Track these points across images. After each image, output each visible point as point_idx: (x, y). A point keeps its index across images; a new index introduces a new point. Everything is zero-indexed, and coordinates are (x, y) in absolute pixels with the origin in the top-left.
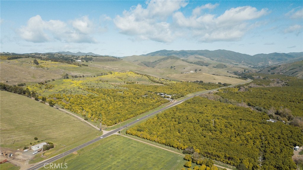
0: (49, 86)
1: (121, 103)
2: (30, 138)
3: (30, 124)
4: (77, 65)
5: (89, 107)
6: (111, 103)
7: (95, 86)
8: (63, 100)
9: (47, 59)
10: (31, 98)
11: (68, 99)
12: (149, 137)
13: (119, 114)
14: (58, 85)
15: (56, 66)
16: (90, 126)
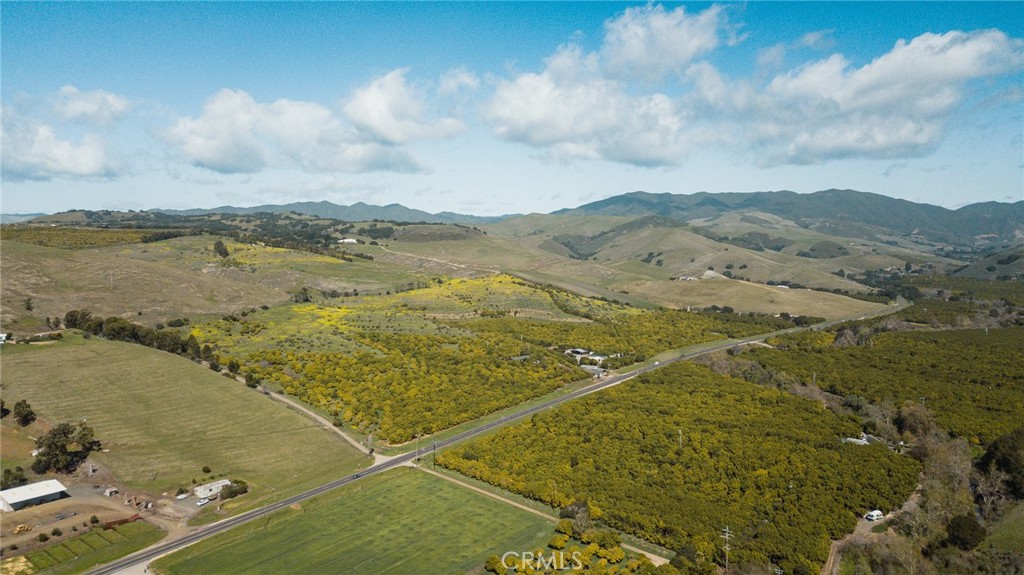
0: (251, 326)
1: (445, 378)
2: (193, 466)
3: (195, 433)
4: (338, 258)
5: (355, 388)
6: (415, 379)
7: (383, 327)
8: (286, 368)
9: (253, 240)
10: (199, 362)
11: (299, 365)
12: (487, 474)
13: (430, 410)
14: (278, 323)
15: (278, 261)
16: (346, 441)
